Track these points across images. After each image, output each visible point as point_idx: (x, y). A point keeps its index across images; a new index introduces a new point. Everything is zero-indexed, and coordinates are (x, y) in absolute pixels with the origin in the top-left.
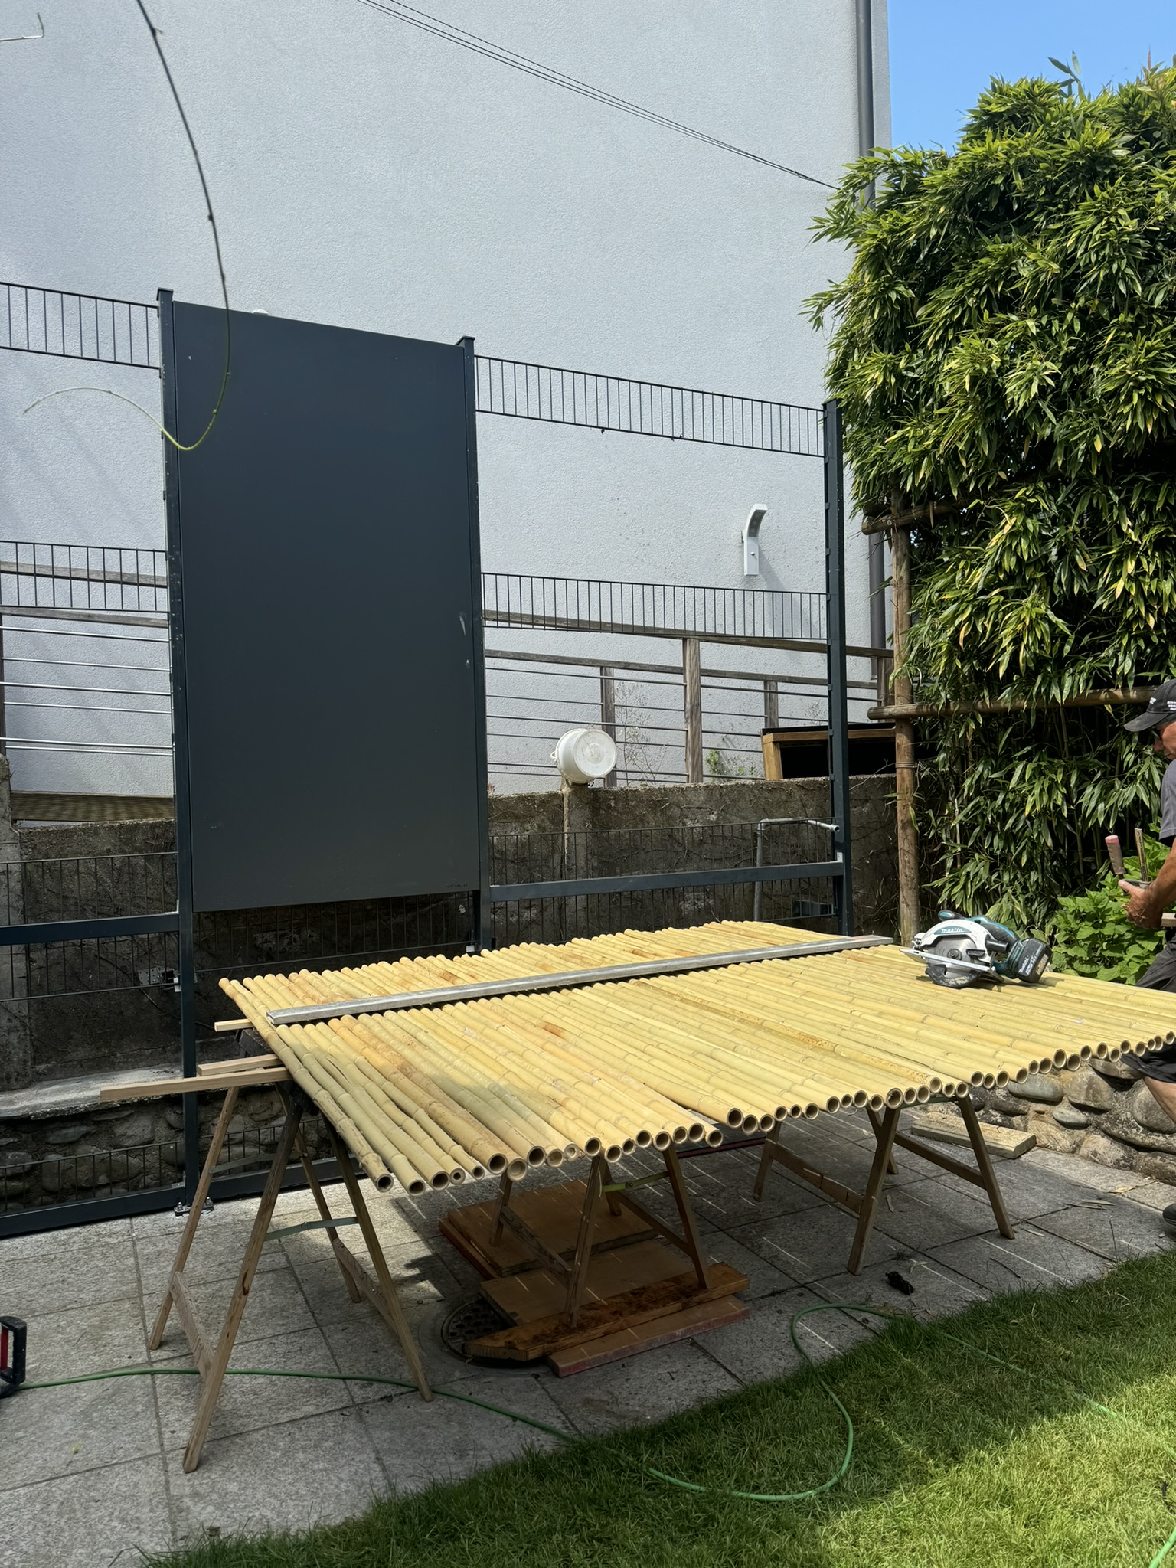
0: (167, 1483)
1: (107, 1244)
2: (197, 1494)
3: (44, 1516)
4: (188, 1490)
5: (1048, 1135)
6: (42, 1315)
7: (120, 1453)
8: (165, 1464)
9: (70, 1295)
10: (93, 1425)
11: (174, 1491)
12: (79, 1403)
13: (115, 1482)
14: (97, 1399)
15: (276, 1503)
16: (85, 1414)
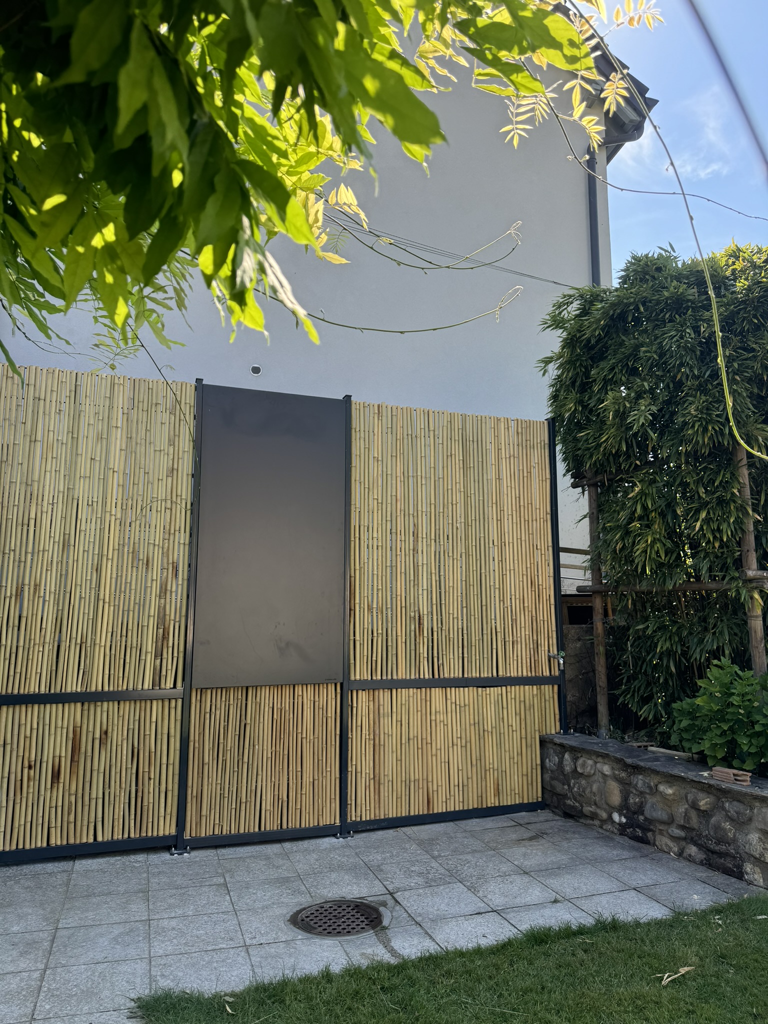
0: (150, 969)
1: (134, 866)
2: (163, 975)
3: (93, 978)
4: (159, 973)
5: (667, 845)
6: (99, 896)
7: (130, 956)
8: (150, 962)
9: (113, 888)
10: (118, 943)
11: (153, 973)
12: (112, 934)
13: (124, 968)
14: (121, 934)
15: (200, 982)
16: (115, 939)
